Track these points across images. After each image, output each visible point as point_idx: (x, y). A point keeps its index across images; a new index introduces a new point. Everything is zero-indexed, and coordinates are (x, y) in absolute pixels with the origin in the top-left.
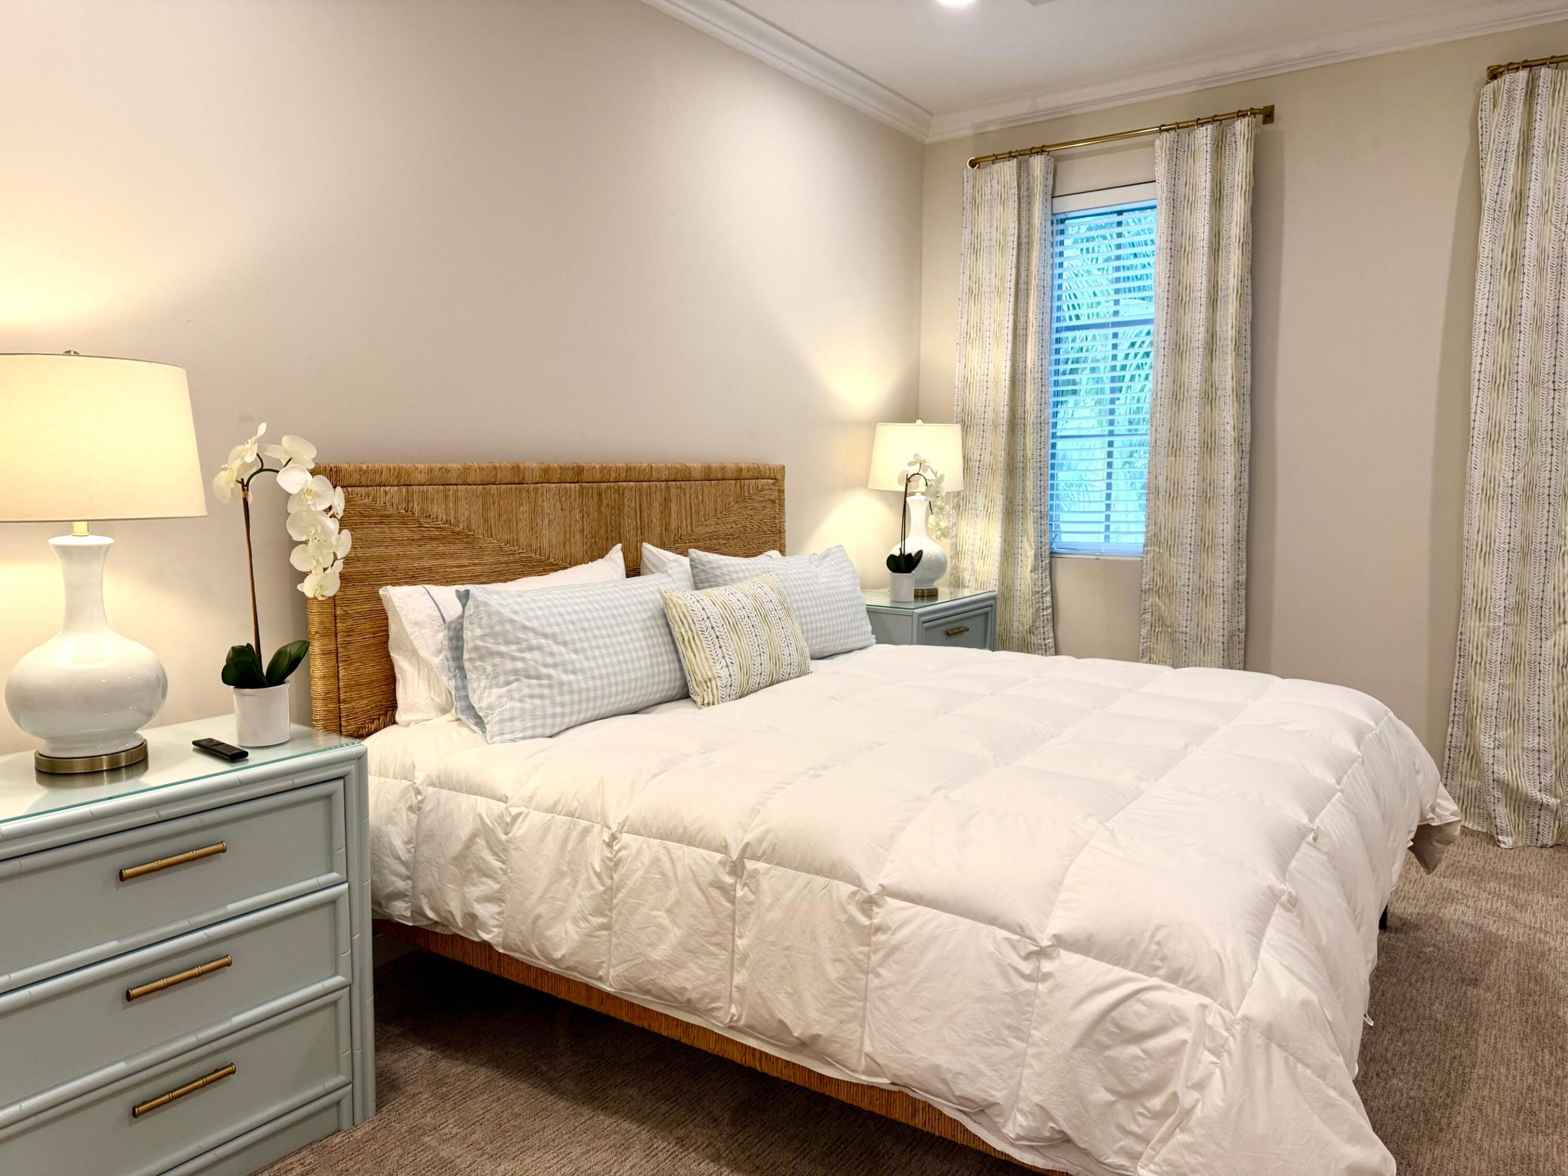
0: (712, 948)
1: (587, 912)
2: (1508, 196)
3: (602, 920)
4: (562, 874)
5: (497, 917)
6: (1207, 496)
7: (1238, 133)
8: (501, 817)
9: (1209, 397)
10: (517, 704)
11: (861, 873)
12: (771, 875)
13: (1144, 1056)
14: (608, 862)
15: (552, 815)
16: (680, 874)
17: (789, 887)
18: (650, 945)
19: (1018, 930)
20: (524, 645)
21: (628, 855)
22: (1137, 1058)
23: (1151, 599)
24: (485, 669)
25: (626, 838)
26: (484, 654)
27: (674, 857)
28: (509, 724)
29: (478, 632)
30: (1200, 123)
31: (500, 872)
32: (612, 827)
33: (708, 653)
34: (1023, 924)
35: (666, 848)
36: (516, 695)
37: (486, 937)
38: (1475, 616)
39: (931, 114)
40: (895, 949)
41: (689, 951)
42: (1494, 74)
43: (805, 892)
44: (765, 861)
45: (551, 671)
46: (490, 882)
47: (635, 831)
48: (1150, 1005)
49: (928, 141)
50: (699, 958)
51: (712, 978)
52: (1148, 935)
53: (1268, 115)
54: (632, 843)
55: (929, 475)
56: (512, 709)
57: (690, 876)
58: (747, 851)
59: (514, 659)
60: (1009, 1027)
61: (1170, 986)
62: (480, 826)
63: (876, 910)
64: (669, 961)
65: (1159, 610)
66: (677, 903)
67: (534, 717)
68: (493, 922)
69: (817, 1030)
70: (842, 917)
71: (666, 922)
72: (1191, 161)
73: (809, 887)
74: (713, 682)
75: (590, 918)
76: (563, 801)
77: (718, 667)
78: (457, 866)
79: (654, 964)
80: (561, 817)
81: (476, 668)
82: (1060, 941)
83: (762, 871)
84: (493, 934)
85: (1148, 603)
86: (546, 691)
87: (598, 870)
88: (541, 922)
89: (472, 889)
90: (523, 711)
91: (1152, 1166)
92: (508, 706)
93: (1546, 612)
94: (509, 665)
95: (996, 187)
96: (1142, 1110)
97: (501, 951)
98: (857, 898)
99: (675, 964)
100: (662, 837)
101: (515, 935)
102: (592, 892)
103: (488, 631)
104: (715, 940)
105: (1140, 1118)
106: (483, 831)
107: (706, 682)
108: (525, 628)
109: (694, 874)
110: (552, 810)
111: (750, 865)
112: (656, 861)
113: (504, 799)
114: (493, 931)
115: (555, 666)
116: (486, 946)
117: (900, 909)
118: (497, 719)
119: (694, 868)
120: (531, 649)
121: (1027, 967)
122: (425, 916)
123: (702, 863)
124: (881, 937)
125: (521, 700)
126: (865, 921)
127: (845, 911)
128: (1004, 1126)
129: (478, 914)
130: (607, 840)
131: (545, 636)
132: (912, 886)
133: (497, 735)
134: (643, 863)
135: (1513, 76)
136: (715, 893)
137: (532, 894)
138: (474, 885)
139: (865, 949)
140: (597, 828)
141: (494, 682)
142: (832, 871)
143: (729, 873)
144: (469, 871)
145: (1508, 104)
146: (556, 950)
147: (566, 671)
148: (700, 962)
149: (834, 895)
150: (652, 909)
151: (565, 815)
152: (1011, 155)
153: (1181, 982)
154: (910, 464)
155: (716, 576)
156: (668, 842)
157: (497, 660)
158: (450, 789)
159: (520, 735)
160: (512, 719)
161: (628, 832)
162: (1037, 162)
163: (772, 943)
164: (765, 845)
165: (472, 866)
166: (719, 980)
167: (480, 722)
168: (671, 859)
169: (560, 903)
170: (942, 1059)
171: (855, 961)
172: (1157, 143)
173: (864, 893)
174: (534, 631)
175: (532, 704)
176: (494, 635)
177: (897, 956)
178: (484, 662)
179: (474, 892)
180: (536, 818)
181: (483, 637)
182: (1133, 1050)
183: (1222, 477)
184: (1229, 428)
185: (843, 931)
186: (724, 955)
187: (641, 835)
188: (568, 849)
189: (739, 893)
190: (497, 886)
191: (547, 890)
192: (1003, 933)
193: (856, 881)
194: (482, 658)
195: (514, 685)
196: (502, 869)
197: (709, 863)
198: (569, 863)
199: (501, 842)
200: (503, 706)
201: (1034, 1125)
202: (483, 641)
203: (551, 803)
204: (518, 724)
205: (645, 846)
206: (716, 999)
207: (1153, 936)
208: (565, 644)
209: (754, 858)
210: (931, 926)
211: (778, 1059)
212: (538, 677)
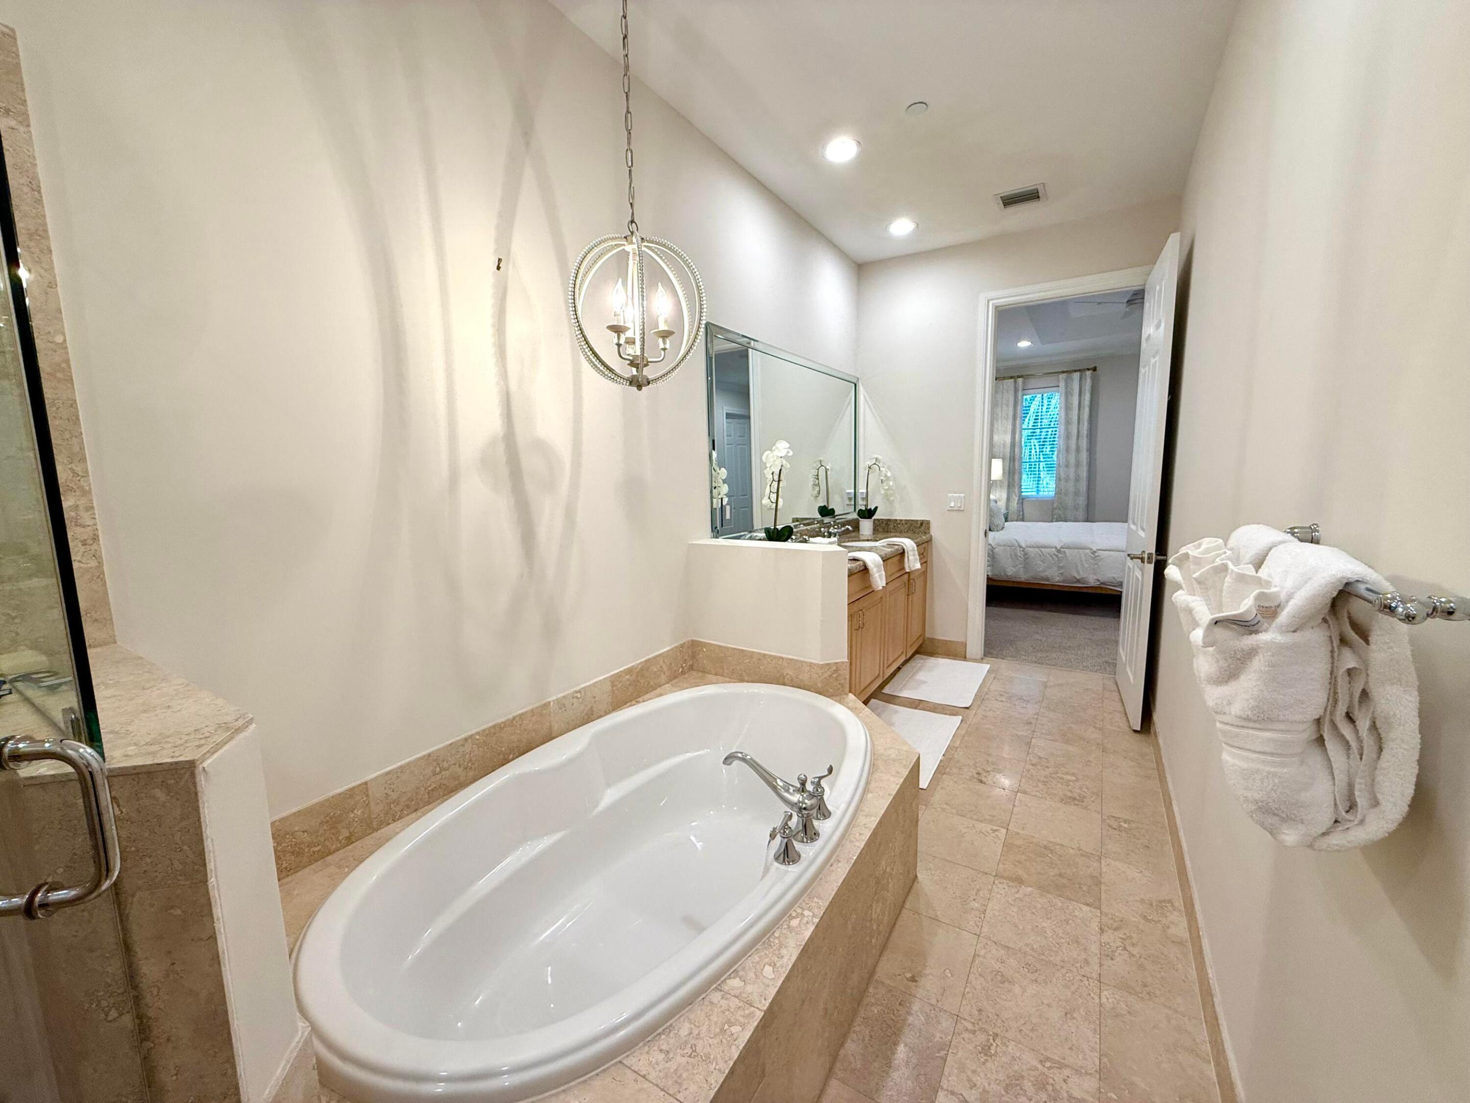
0: (1053, 567)
3: (1022, 566)
6: (1077, 480)
7: (1087, 374)
9: (1078, 450)
15: (1004, 547)
16: (1044, 554)
18: (1037, 568)
27: (1042, 551)
30: (1075, 371)
32: (1023, 547)
35: (1039, 550)
41: (1048, 568)
47: (1030, 547)
50: (1050, 569)
53: (1095, 369)
58: (1062, 547)
65: (1059, 514)
66: (1044, 559)
71: (1041, 563)
72: (1071, 382)
76: (1007, 544)
79: (1039, 572)
87: (1021, 556)
99: (1044, 571)
102: (1019, 561)
140: (1018, 548)
143: (1057, 552)
150: (1037, 561)
152: (1011, 378)
161: (1028, 548)
162: (1020, 380)
163: (1071, 563)
172: (1060, 376)
183: (1082, 473)
184: (1085, 459)
187: (1032, 548)
189: (1060, 556)
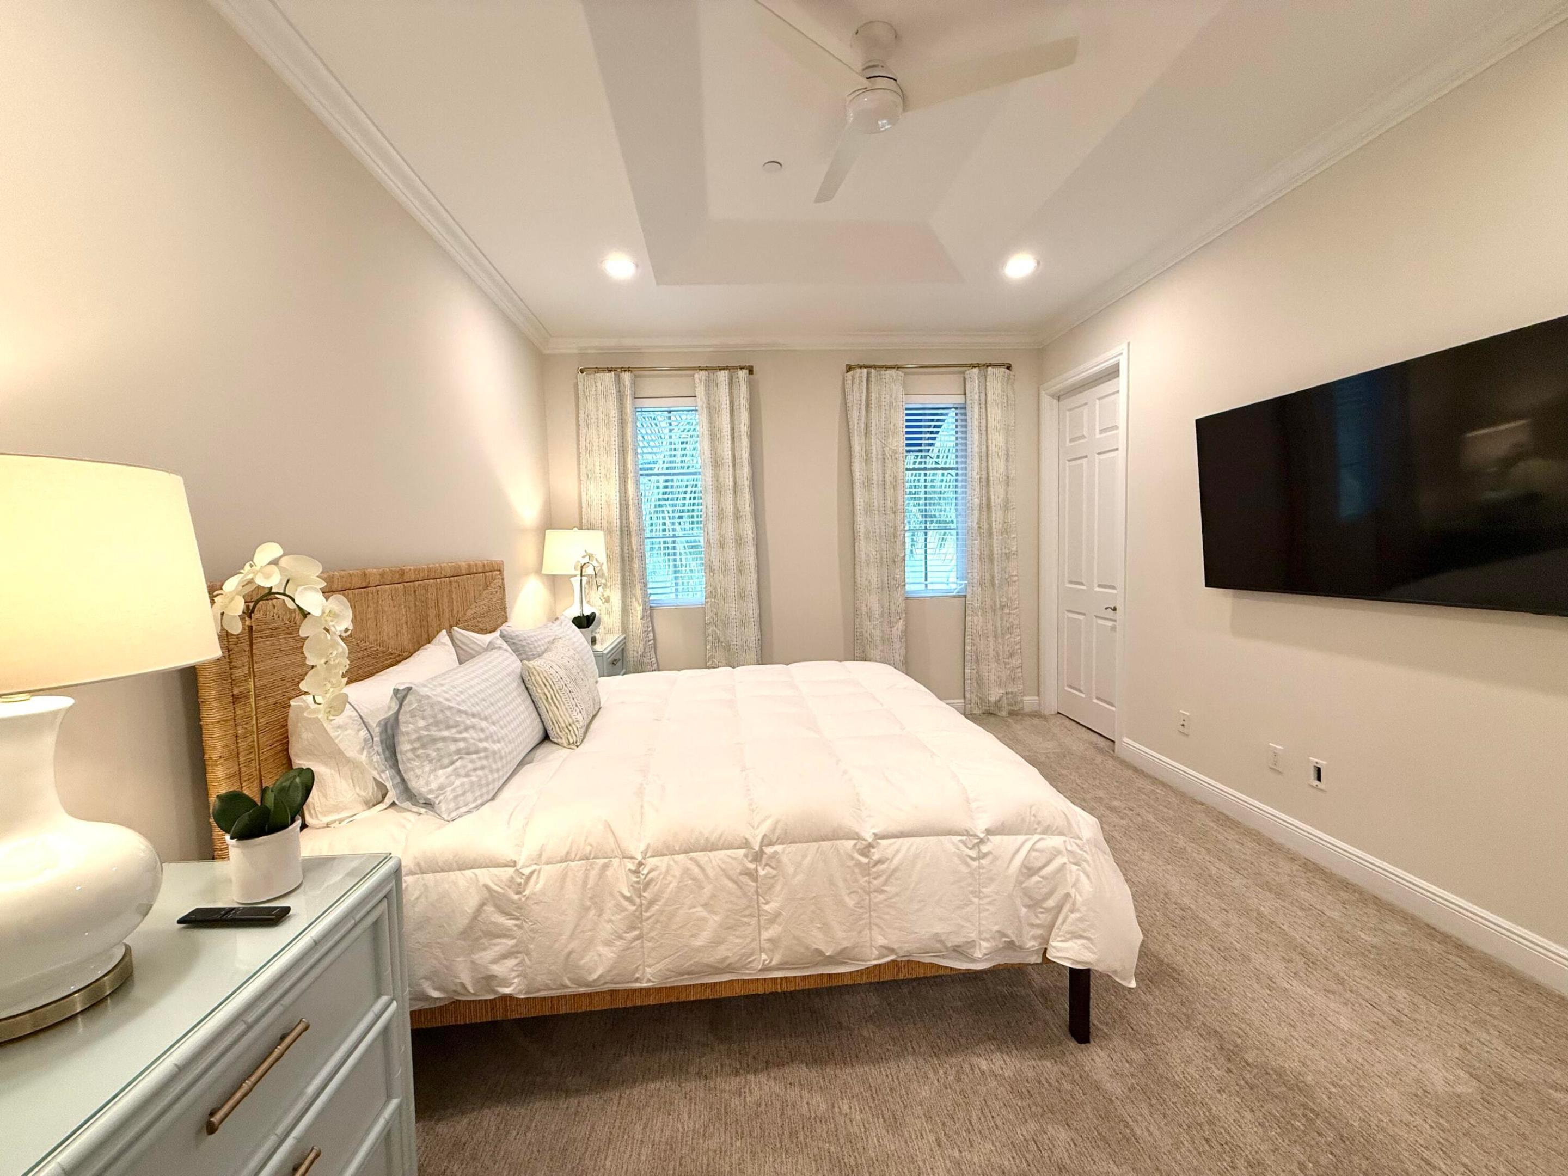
0: (745, 920)
1: (620, 932)
2: (863, 425)
3: (637, 932)
4: (587, 909)
5: (515, 968)
6: (740, 570)
7: (740, 377)
8: (511, 880)
9: (737, 517)
10: (465, 780)
11: (857, 830)
12: (787, 852)
13: (1041, 880)
14: (636, 886)
15: (565, 864)
16: (711, 873)
17: (804, 856)
18: (692, 936)
19: (965, 833)
20: (462, 727)
21: (659, 875)
22: (1038, 882)
23: (711, 629)
24: (428, 756)
25: (651, 862)
26: (426, 742)
27: (702, 863)
28: (462, 798)
29: (422, 723)
30: (721, 369)
31: (515, 928)
32: (636, 857)
33: (567, 705)
34: (967, 828)
35: (691, 859)
36: (462, 772)
37: (507, 991)
38: (868, 620)
39: (550, 335)
40: (895, 870)
41: (728, 928)
42: (849, 368)
43: (818, 855)
44: (780, 844)
45: (485, 744)
46: (504, 941)
47: (658, 854)
48: (1041, 851)
49: (547, 352)
50: (735, 930)
51: (748, 940)
52: (1028, 813)
53: (751, 371)
54: (659, 864)
55: (595, 564)
56: (462, 785)
57: (721, 873)
58: (767, 841)
59: (455, 740)
60: (972, 892)
61: (1044, 836)
62: (487, 895)
63: (873, 850)
64: (711, 942)
65: (716, 633)
66: (713, 896)
67: (480, 786)
68: (514, 974)
69: (845, 944)
70: (851, 863)
71: (705, 914)
72: (716, 388)
73: (820, 851)
74: (573, 726)
75: (625, 935)
76: (574, 849)
77: (575, 714)
78: (465, 940)
79: (699, 950)
80: (576, 863)
81: (418, 756)
82: (989, 832)
83: (780, 852)
84: (514, 985)
85: (710, 631)
86: (485, 762)
87: (628, 894)
88: (573, 956)
89: (484, 954)
90: (472, 783)
91: (1059, 939)
92: (458, 782)
93: (892, 615)
94: (453, 747)
95: (600, 388)
96: (1041, 910)
97: (522, 997)
98: (858, 847)
99: (717, 942)
100: (686, 852)
101: (544, 977)
102: (623, 914)
103: (431, 721)
104: (747, 913)
105: (1040, 915)
106: (492, 898)
107: (567, 727)
108: (460, 712)
109: (723, 870)
110: (565, 859)
111: (769, 850)
112: (686, 871)
113: (514, 864)
114: (513, 983)
115: (486, 739)
116: (506, 998)
117: (891, 845)
118: (451, 796)
119: (723, 866)
120: (467, 729)
121: (973, 853)
122: (428, 998)
123: (729, 860)
124: (883, 867)
125: (467, 775)
126: (865, 860)
127: (853, 858)
128: (974, 952)
129: (495, 973)
130: (633, 868)
131: (474, 716)
132: (893, 828)
133: (453, 811)
134: (674, 877)
135: (859, 370)
136: (745, 879)
137: (561, 935)
138: (485, 949)
139: (867, 878)
140: (616, 862)
141: (439, 764)
142: (836, 835)
143: (751, 862)
144: (478, 939)
145: (859, 384)
146: (590, 974)
147: (494, 742)
148: (737, 933)
149: (842, 851)
150: (690, 909)
151: (581, 859)
152: (608, 370)
153: (1049, 832)
154: (584, 557)
155: (523, 646)
156: (692, 854)
157: (440, 745)
158: (434, 872)
159: (473, 805)
160: (464, 794)
161: (653, 856)
162: (626, 376)
163: (802, 899)
164: (778, 832)
165: (480, 933)
166: (753, 940)
167: (428, 804)
168: (700, 867)
169: (590, 933)
170: (939, 928)
171: (863, 888)
172: (696, 376)
173: (863, 842)
174: (465, 713)
175: (477, 776)
176: (437, 724)
177: (897, 874)
178: (426, 749)
179: (485, 956)
180: (549, 872)
181: (427, 728)
182: (1036, 878)
183: (747, 559)
184: (750, 532)
185: (853, 872)
186: (754, 921)
187: (666, 855)
188: (589, 886)
189: (762, 872)
190: (513, 942)
191: (577, 926)
192: (956, 839)
193: (857, 837)
194: (424, 746)
195: (458, 764)
196: (516, 925)
197: (735, 859)
198: (591, 898)
199: (513, 902)
200: (453, 783)
201: (994, 944)
202: (428, 730)
203: (563, 853)
204: (469, 796)
205: (672, 863)
206: (751, 954)
207: (1030, 812)
208: (486, 719)
209: (771, 844)
210: (913, 848)
211: (795, 977)
212: (477, 752)
